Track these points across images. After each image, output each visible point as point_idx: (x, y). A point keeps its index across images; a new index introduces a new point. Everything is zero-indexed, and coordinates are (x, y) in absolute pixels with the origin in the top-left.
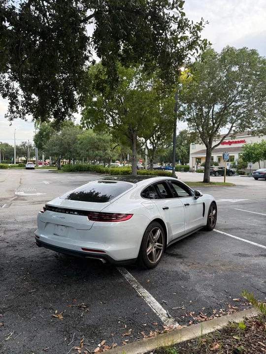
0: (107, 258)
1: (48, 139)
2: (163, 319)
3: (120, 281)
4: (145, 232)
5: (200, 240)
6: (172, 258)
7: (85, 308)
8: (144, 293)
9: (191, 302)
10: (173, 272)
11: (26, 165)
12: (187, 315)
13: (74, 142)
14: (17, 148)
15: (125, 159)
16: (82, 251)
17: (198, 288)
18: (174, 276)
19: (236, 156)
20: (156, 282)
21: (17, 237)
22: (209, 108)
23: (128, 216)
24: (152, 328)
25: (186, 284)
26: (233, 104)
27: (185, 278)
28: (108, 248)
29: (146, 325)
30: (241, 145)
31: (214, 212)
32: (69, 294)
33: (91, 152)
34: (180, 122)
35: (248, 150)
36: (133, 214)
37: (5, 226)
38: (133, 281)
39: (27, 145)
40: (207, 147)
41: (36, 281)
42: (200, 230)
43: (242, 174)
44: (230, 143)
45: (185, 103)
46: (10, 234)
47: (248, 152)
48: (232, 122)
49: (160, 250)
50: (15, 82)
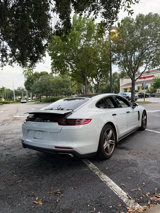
0: (74, 153)
1: (33, 83)
2: (125, 200)
3: (85, 170)
4: (101, 132)
5: (139, 137)
6: (121, 150)
7: (59, 194)
8: (105, 178)
9: (144, 183)
10: (124, 160)
11: (21, 101)
12: (144, 196)
13: (49, 84)
14: (15, 91)
15: (80, 93)
16: (55, 148)
17: (147, 172)
18: (126, 164)
19: (149, 86)
20: (113, 169)
21: (12, 143)
22: (131, 55)
23: (88, 120)
24: (117, 209)
25: (137, 169)
26: (147, 51)
27: (134, 165)
28: (75, 145)
29: (111, 207)
30: (152, 78)
31: (145, 117)
32: (47, 182)
33: (59, 89)
34: (114, 65)
35: (156, 81)
36: (91, 119)
37: (5, 136)
38: (95, 169)
39: (21, 89)
40: (132, 79)
41: (22, 173)
42: (137, 130)
43: (153, 96)
44: (144, 78)
45: (116, 53)
46: (7, 141)
47: (156, 82)
48: (147, 63)
49: (113, 145)
50: (4, 42)
